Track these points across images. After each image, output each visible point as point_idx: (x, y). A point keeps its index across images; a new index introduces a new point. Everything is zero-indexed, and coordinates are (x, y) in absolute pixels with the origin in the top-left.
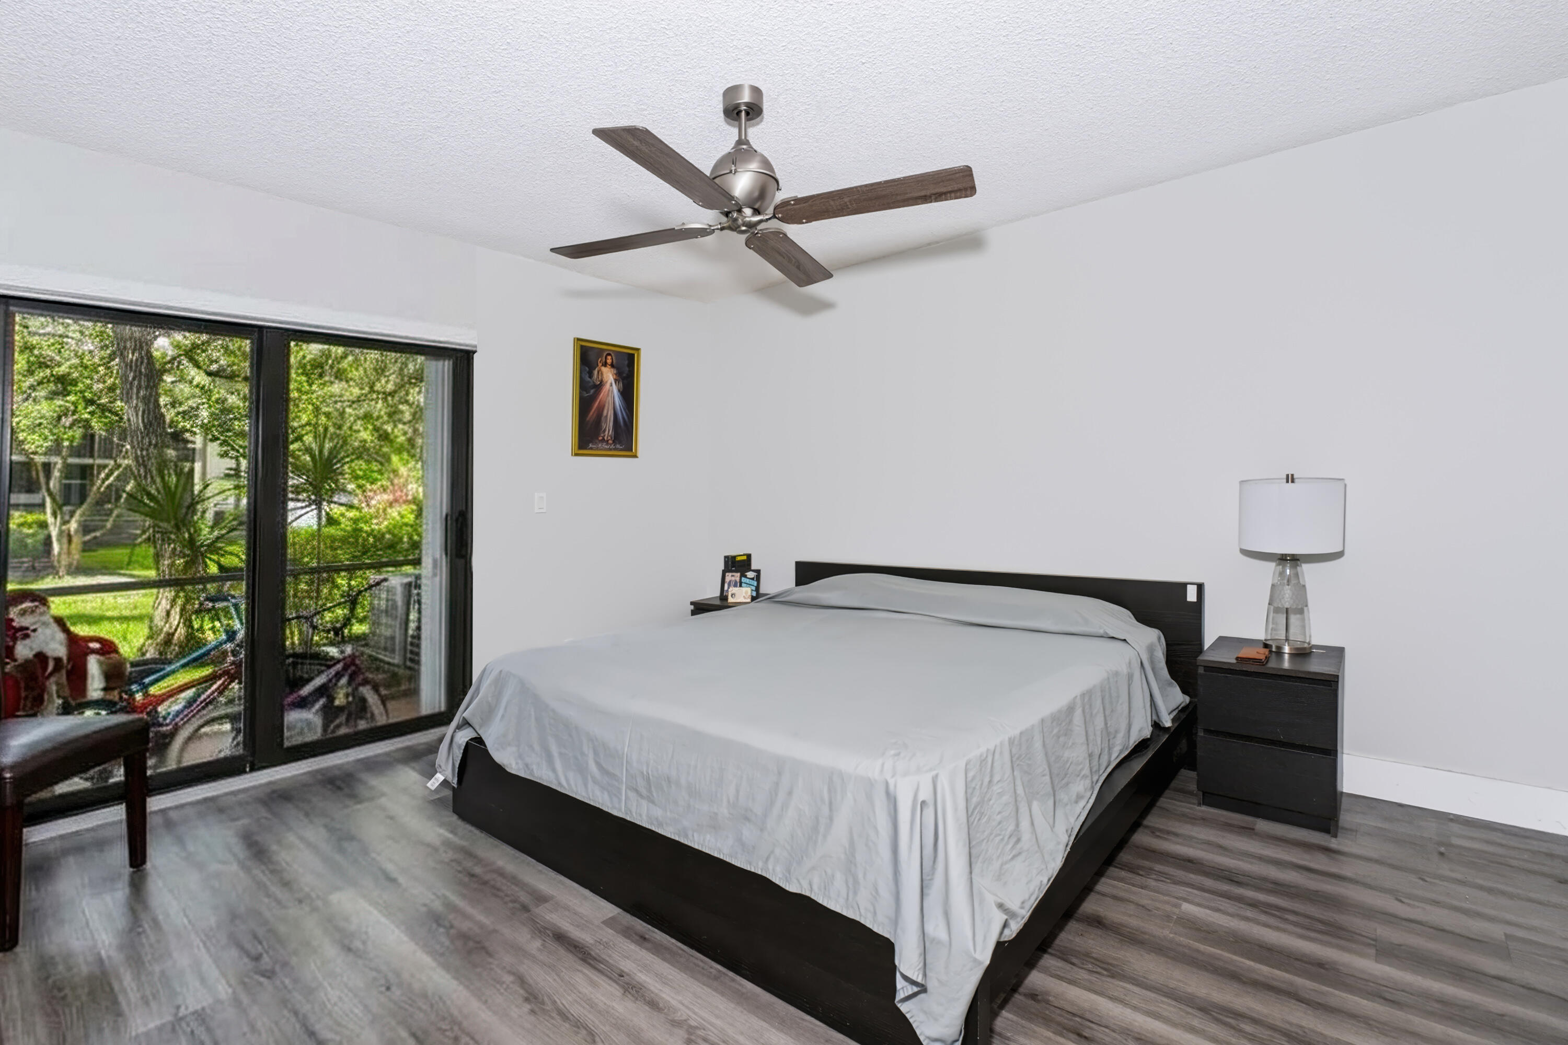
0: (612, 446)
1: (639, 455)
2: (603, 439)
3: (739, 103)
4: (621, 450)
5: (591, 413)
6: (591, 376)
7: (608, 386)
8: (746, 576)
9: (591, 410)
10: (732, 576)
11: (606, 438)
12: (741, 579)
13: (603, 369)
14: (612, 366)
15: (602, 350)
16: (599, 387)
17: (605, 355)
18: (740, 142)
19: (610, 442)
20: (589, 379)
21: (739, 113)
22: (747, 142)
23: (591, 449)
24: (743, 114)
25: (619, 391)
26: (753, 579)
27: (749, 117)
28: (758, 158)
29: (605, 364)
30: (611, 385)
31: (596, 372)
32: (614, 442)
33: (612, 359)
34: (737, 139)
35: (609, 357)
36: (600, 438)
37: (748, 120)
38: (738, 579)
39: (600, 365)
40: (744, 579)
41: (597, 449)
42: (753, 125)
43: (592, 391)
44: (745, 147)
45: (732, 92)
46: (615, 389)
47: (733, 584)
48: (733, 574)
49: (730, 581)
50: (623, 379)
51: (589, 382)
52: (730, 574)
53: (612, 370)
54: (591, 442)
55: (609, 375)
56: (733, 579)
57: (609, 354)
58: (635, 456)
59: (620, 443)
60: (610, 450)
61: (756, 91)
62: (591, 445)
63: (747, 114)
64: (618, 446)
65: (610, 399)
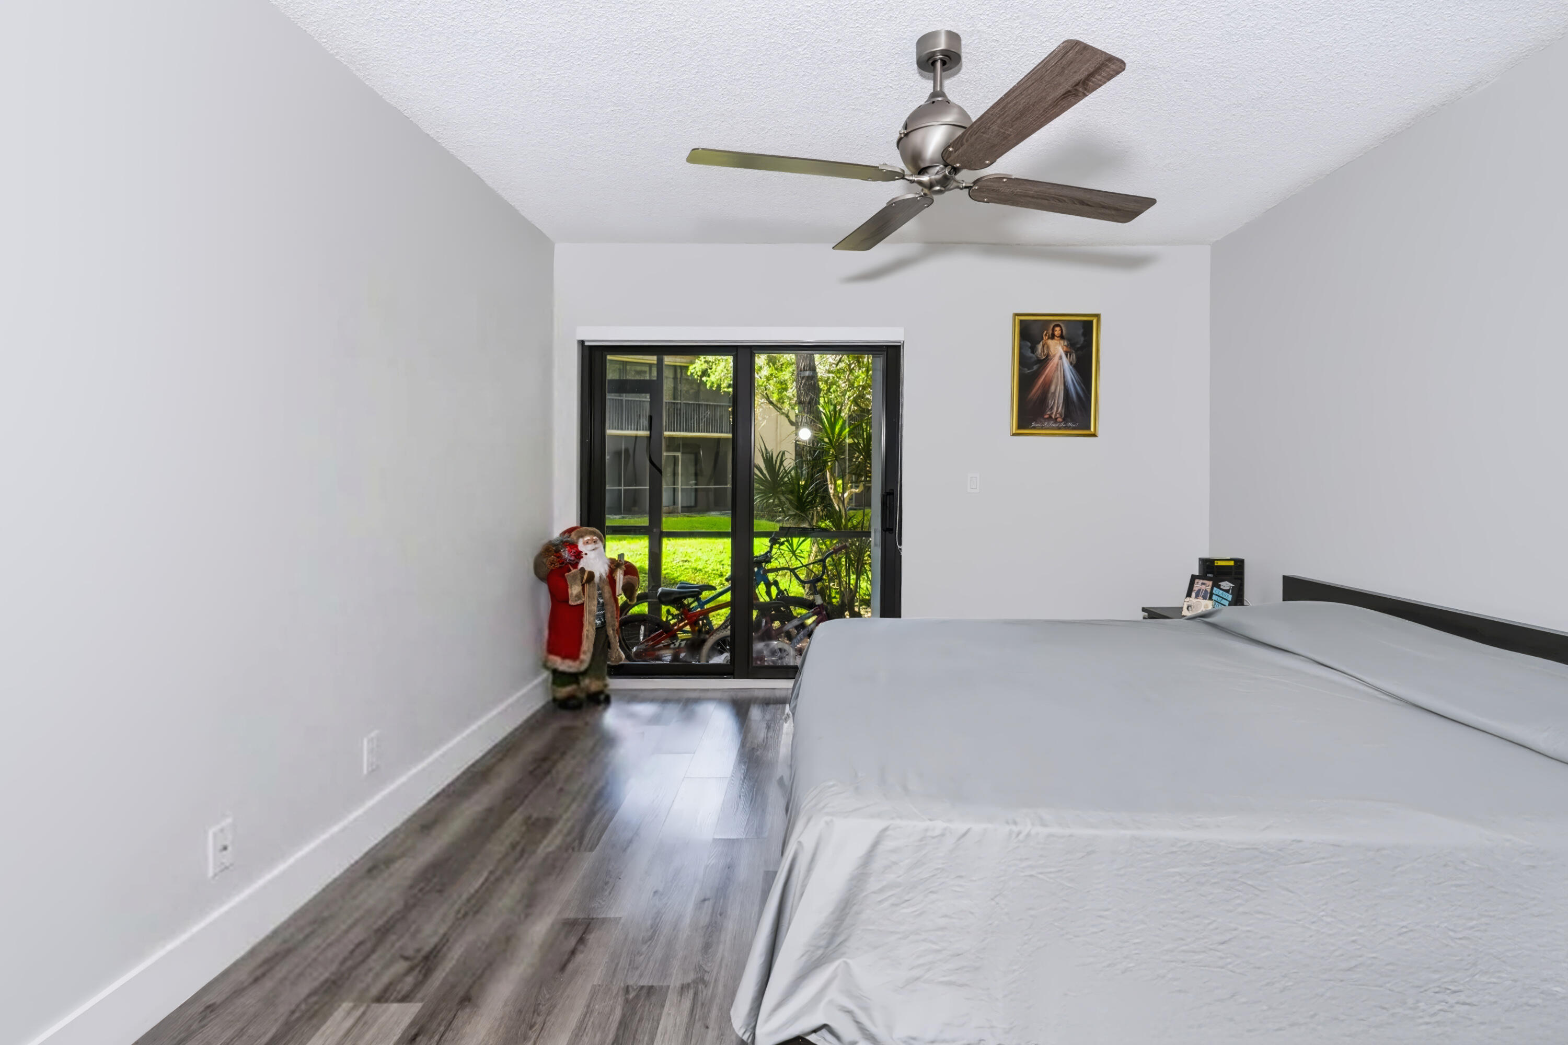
0: (1062, 425)
1: (1100, 432)
2: (1050, 417)
3: (935, 52)
4: (1074, 429)
5: (1034, 391)
6: (1033, 350)
7: (1056, 360)
8: (1219, 587)
9: (1033, 389)
10: (1203, 584)
11: (1053, 416)
12: (1212, 589)
13: (1050, 342)
14: (1062, 337)
15: (1048, 322)
16: (1044, 362)
17: (1052, 327)
18: (934, 94)
19: (1060, 420)
20: (1031, 355)
21: (934, 63)
22: (942, 94)
23: (1034, 428)
24: (939, 64)
25: (1071, 363)
26: (1227, 591)
27: (946, 66)
28: (956, 110)
29: (1053, 337)
30: (1061, 358)
31: (1040, 347)
32: (1064, 420)
33: (1061, 330)
34: (932, 91)
35: (1058, 329)
36: (1047, 416)
37: (943, 70)
38: (1209, 589)
39: (1045, 338)
40: (1216, 590)
41: (1042, 428)
42: (949, 77)
43: (1035, 368)
44: (940, 99)
45: (923, 41)
46: (1066, 362)
47: (1202, 594)
48: (1205, 581)
49: (1199, 590)
50: (1077, 350)
51: (1031, 358)
52: (1201, 581)
53: (1062, 342)
54: (1035, 420)
55: (1057, 349)
56: (1203, 587)
57: (1058, 326)
58: (1094, 435)
59: (1074, 421)
60: (1059, 428)
61: (954, 37)
62: (1033, 424)
63: (944, 63)
64: (1070, 424)
65: (1059, 374)
